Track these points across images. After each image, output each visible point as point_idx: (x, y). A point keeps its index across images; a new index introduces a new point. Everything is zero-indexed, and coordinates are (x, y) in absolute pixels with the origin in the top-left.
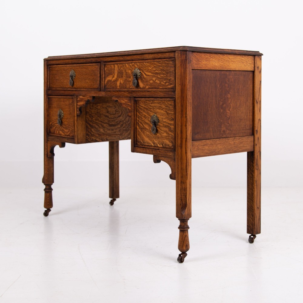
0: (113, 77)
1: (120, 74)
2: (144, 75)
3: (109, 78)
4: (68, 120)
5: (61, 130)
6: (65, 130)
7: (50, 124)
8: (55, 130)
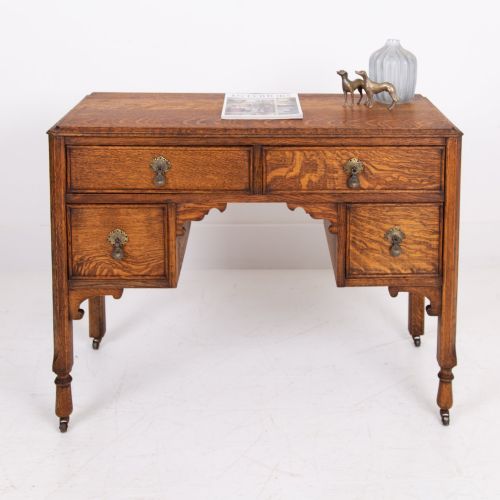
0: (291, 171)
1: (309, 166)
2: (373, 170)
3: (281, 172)
4: (142, 248)
5: (119, 268)
6: (134, 267)
7: (75, 259)
8: (95, 268)
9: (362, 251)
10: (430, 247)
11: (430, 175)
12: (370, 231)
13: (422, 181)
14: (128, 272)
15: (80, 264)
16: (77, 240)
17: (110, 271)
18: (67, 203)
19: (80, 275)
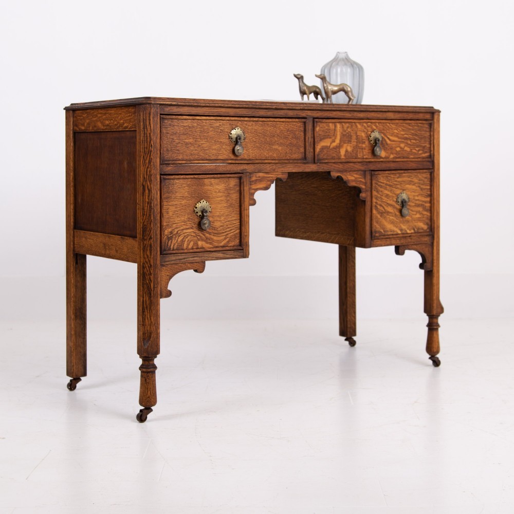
0: (334, 141)
1: (346, 138)
2: (387, 140)
3: (326, 143)
4: (222, 218)
5: (202, 240)
6: (215, 238)
7: (166, 232)
8: (183, 241)
9: (382, 214)
10: (425, 209)
11: (424, 145)
12: (387, 196)
13: (419, 150)
14: (211, 243)
15: (170, 238)
16: (168, 213)
17: (196, 244)
18: (161, 174)
19: (170, 249)
